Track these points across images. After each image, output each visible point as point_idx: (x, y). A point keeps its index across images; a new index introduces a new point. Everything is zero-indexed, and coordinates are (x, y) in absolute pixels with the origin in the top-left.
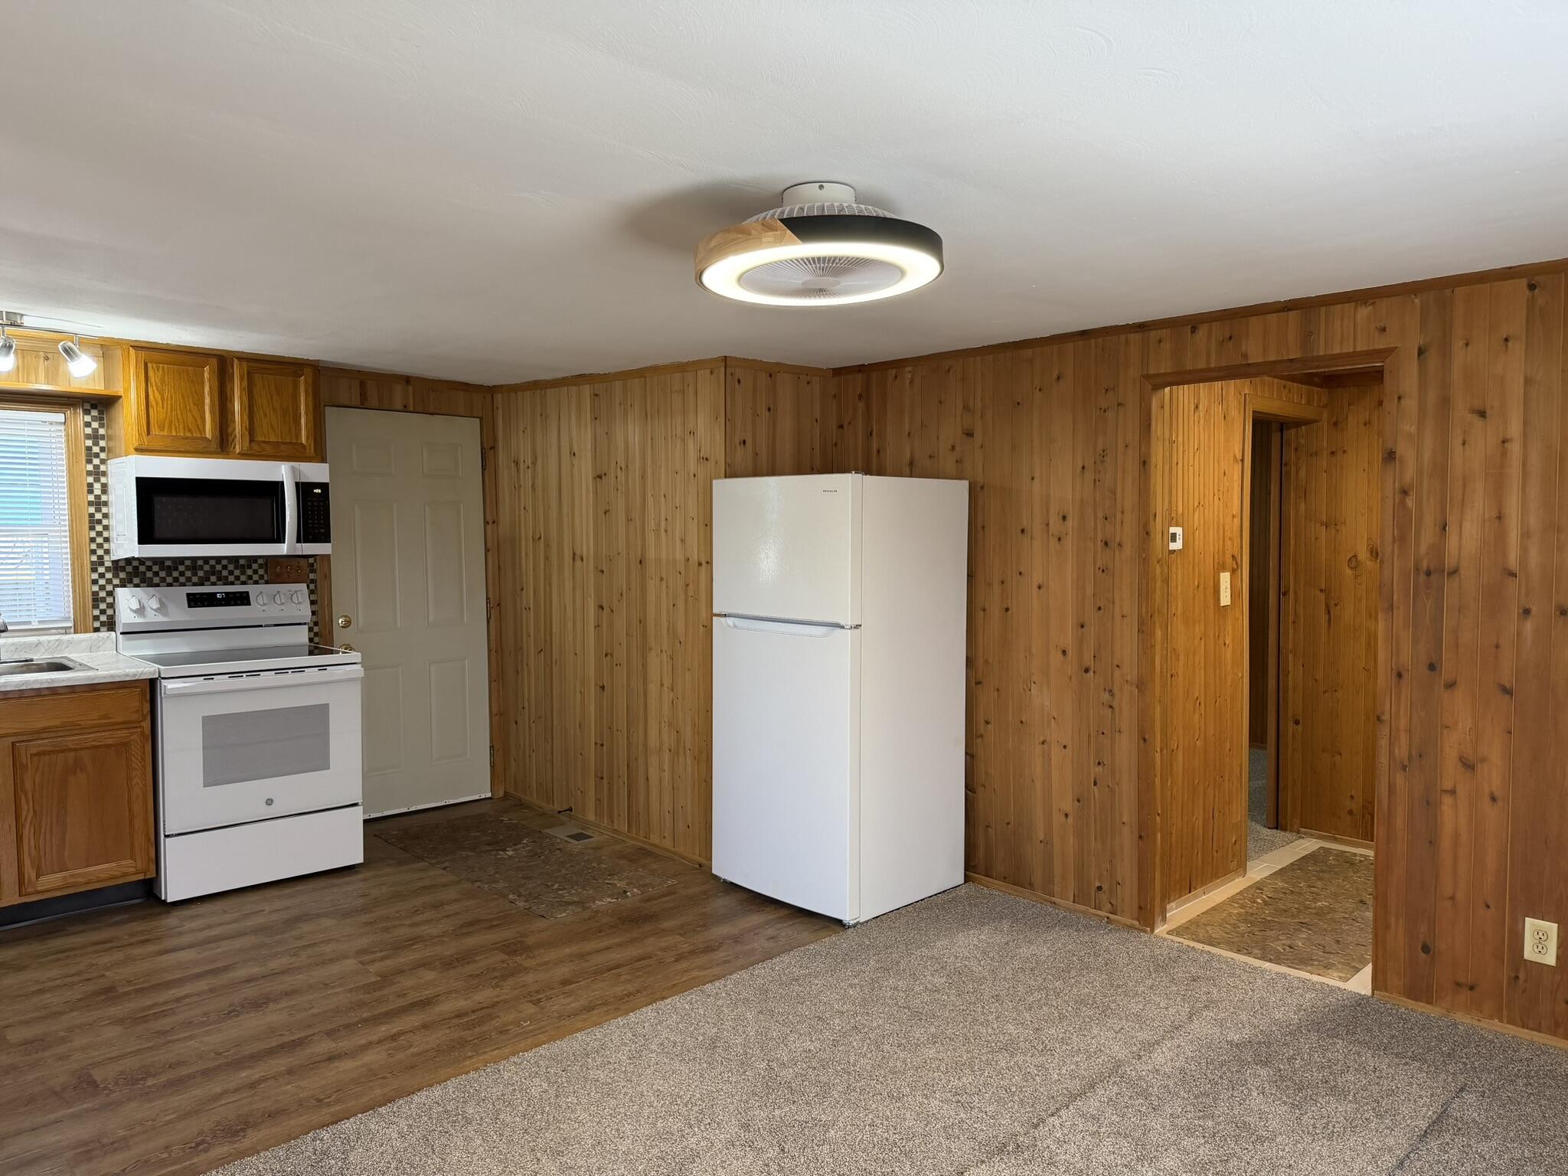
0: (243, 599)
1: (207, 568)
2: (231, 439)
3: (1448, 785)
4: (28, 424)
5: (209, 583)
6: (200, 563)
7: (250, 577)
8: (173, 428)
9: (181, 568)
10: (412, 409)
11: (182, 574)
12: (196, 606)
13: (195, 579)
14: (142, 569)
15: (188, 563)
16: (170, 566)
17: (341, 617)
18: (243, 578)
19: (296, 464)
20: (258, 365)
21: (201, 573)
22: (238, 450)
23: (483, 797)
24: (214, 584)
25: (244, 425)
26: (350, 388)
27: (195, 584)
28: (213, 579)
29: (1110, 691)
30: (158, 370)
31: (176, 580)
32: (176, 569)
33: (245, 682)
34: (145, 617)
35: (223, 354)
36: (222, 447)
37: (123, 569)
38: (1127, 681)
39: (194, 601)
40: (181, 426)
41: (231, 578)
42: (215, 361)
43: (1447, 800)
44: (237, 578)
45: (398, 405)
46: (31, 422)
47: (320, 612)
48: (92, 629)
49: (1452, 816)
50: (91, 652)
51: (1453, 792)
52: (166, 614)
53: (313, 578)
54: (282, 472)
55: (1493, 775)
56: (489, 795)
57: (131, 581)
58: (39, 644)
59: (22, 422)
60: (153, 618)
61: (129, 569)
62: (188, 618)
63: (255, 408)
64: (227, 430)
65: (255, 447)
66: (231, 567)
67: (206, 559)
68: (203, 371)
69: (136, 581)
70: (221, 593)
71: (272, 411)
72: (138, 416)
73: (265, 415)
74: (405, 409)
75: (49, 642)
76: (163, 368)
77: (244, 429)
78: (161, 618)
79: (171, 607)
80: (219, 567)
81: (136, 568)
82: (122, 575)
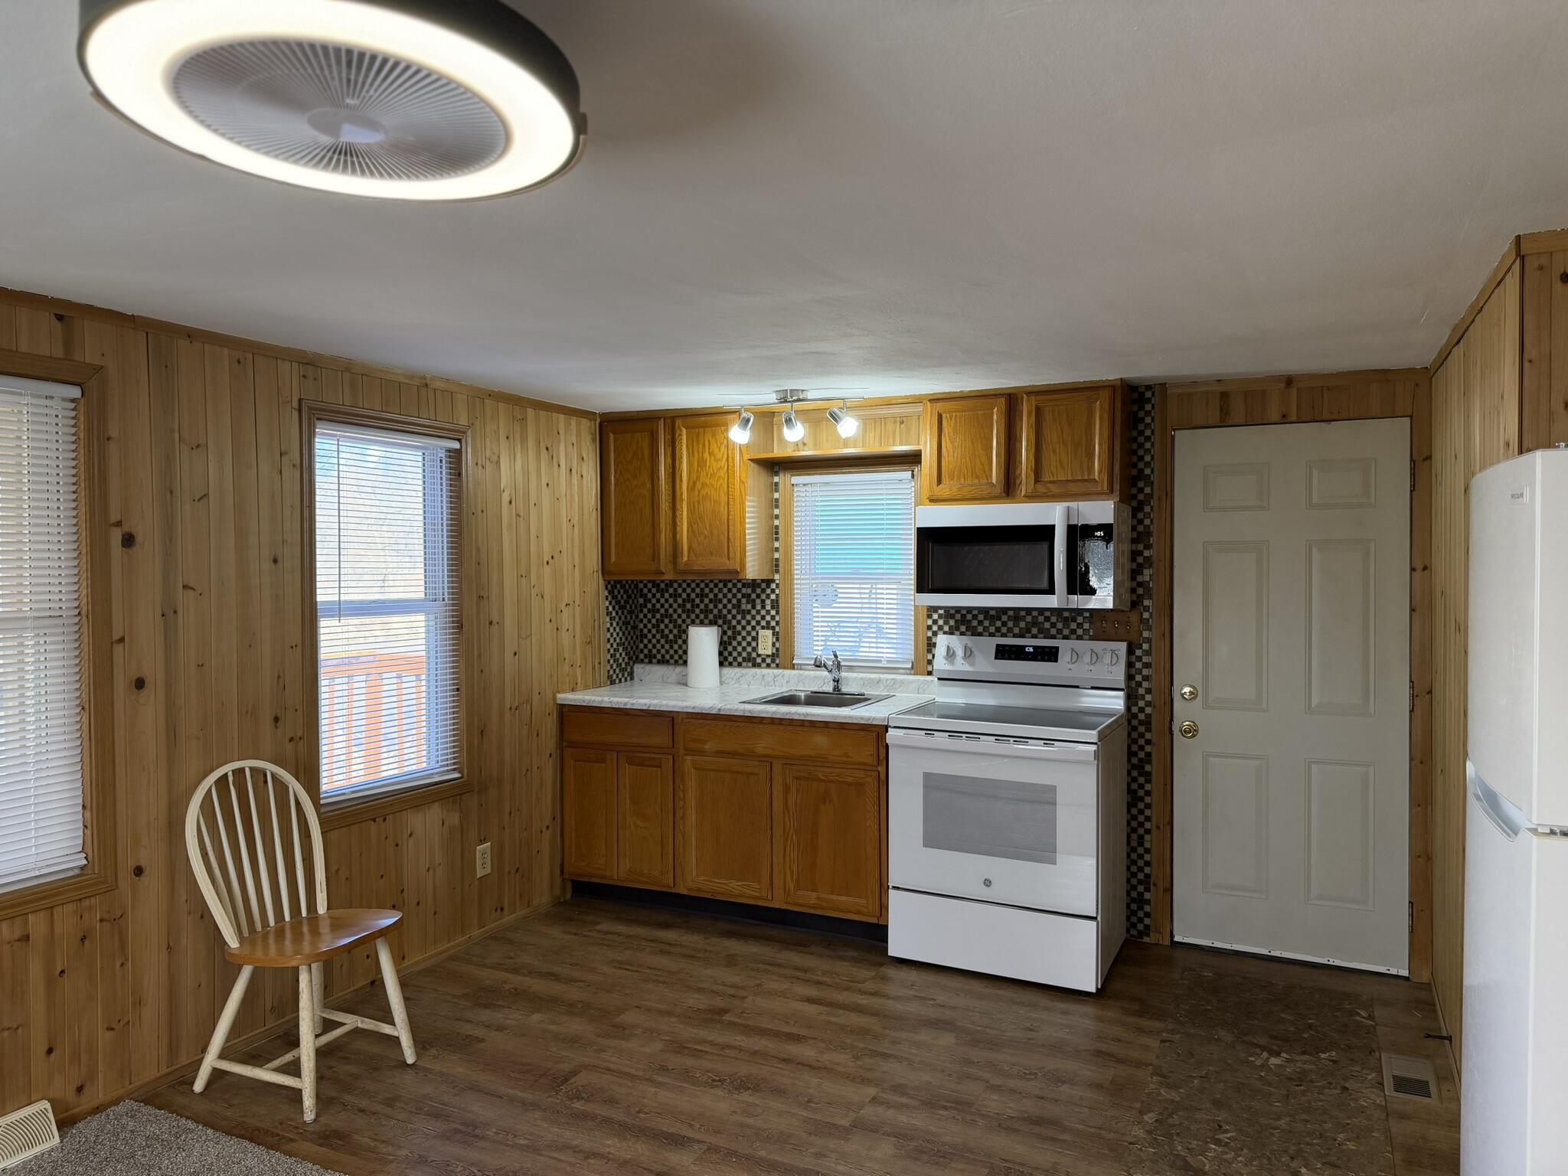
0: (1050, 655)
1: (1029, 619)
2: (1018, 482)
4: (885, 483)
5: (1029, 635)
6: (1023, 613)
7: (1073, 632)
8: (962, 476)
9: (1004, 618)
10: (1294, 419)
11: (1004, 624)
12: (1003, 658)
13: (1016, 630)
14: (969, 617)
15: (1011, 613)
16: (993, 616)
17: (1191, 686)
18: (1066, 632)
19: (1073, 505)
20: (1049, 397)
21: (1022, 624)
22: (1023, 493)
23: (1393, 971)
24: (1034, 637)
25: (1029, 466)
26: (1207, 404)
27: (1015, 636)
28: (1035, 631)
30: (951, 419)
31: (998, 630)
32: (999, 619)
33: (963, 744)
34: (953, 664)
35: (1014, 391)
36: (1008, 490)
37: (952, 616)
39: (1003, 653)
40: (970, 473)
41: (1053, 631)
42: (1003, 400)
44: (1059, 631)
45: (1275, 417)
46: (888, 482)
47: (1154, 676)
48: (926, 673)
50: (918, 693)
52: (972, 664)
53: (1147, 636)
54: (1054, 514)
56: (1405, 973)
57: (957, 629)
58: (879, 681)
59: (853, 483)
60: (961, 666)
61: (958, 616)
62: (991, 670)
63: (1044, 446)
64: (1015, 472)
65: (1041, 488)
66: (1054, 619)
67: (1029, 610)
68: (993, 413)
69: (963, 628)
70: (1030, 646)
71: (1062, 446)
72: (930, 467)
73: (1054, 451)
74: (1284, 419)
75: (887, 680)
76: (956, 416)
77: (1029, 470)
78: (967, 668)
79: (979, 657)
80: (1041, 619)
81: (963, 616)
82: (952, 622)
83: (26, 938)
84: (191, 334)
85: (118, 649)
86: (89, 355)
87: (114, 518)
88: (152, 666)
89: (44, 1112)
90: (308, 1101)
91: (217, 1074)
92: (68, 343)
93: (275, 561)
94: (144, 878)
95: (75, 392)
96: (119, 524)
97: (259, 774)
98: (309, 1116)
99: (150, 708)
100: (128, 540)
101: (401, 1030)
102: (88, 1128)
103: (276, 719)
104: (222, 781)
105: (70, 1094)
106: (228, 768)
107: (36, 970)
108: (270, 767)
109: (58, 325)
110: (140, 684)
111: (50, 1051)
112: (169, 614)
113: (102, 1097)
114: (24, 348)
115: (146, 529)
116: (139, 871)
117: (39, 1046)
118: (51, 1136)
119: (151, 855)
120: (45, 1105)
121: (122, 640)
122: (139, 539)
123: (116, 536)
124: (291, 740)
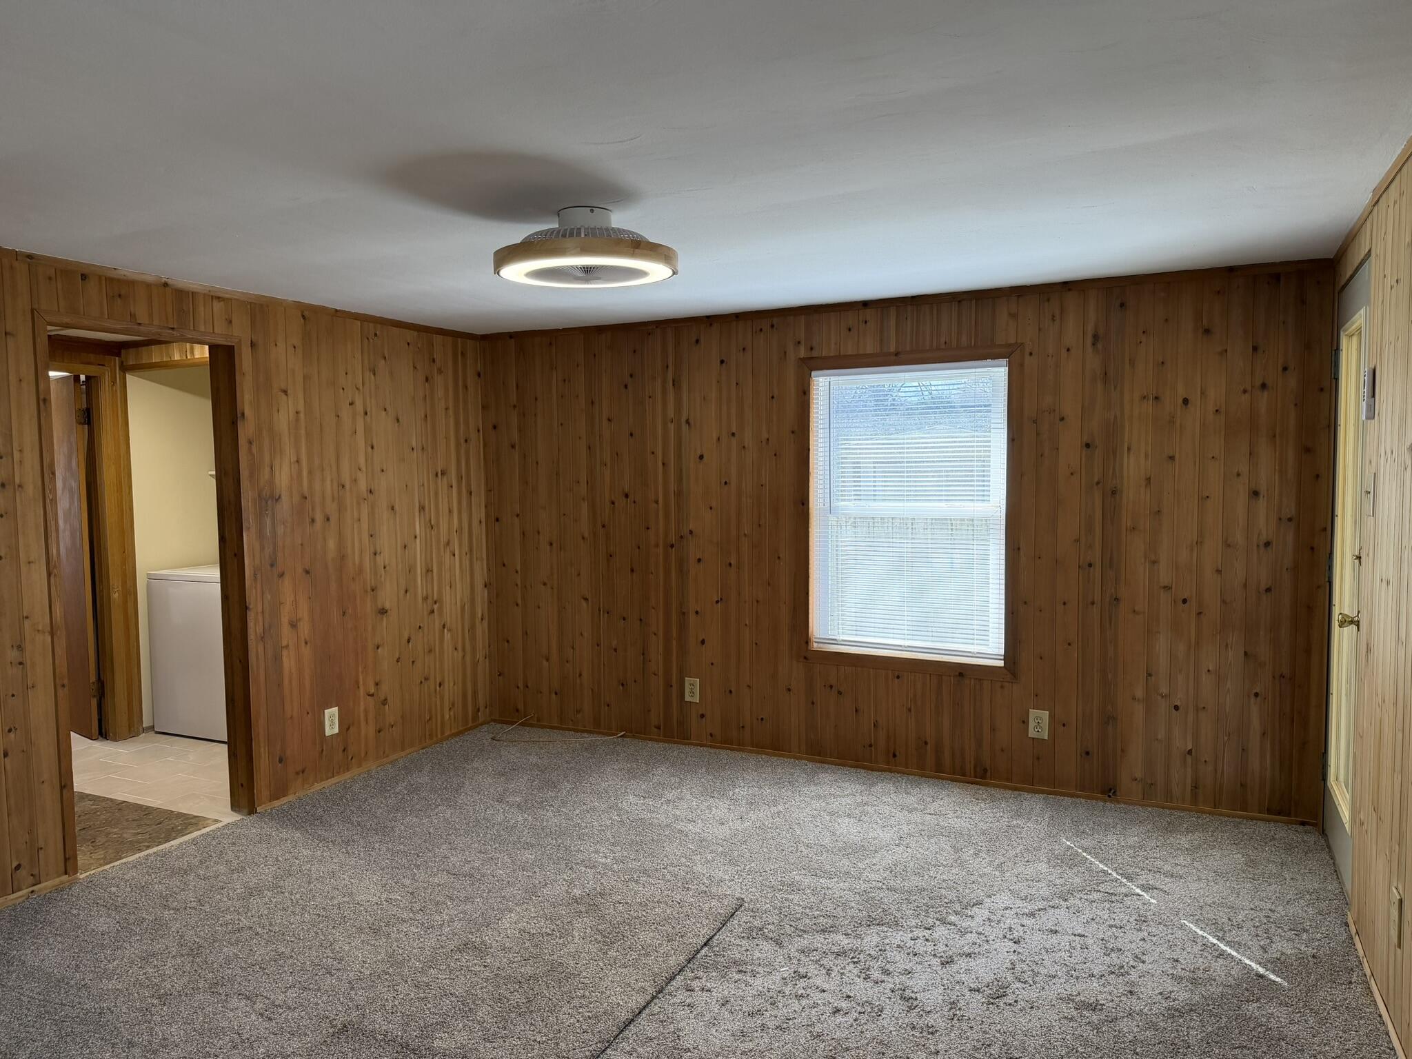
3: (284, 643)
29: (19, 647)
38: (38, 631)
43: (285, 653)
49: (288, 662)
51: (287, 646)
55: (305, 628)
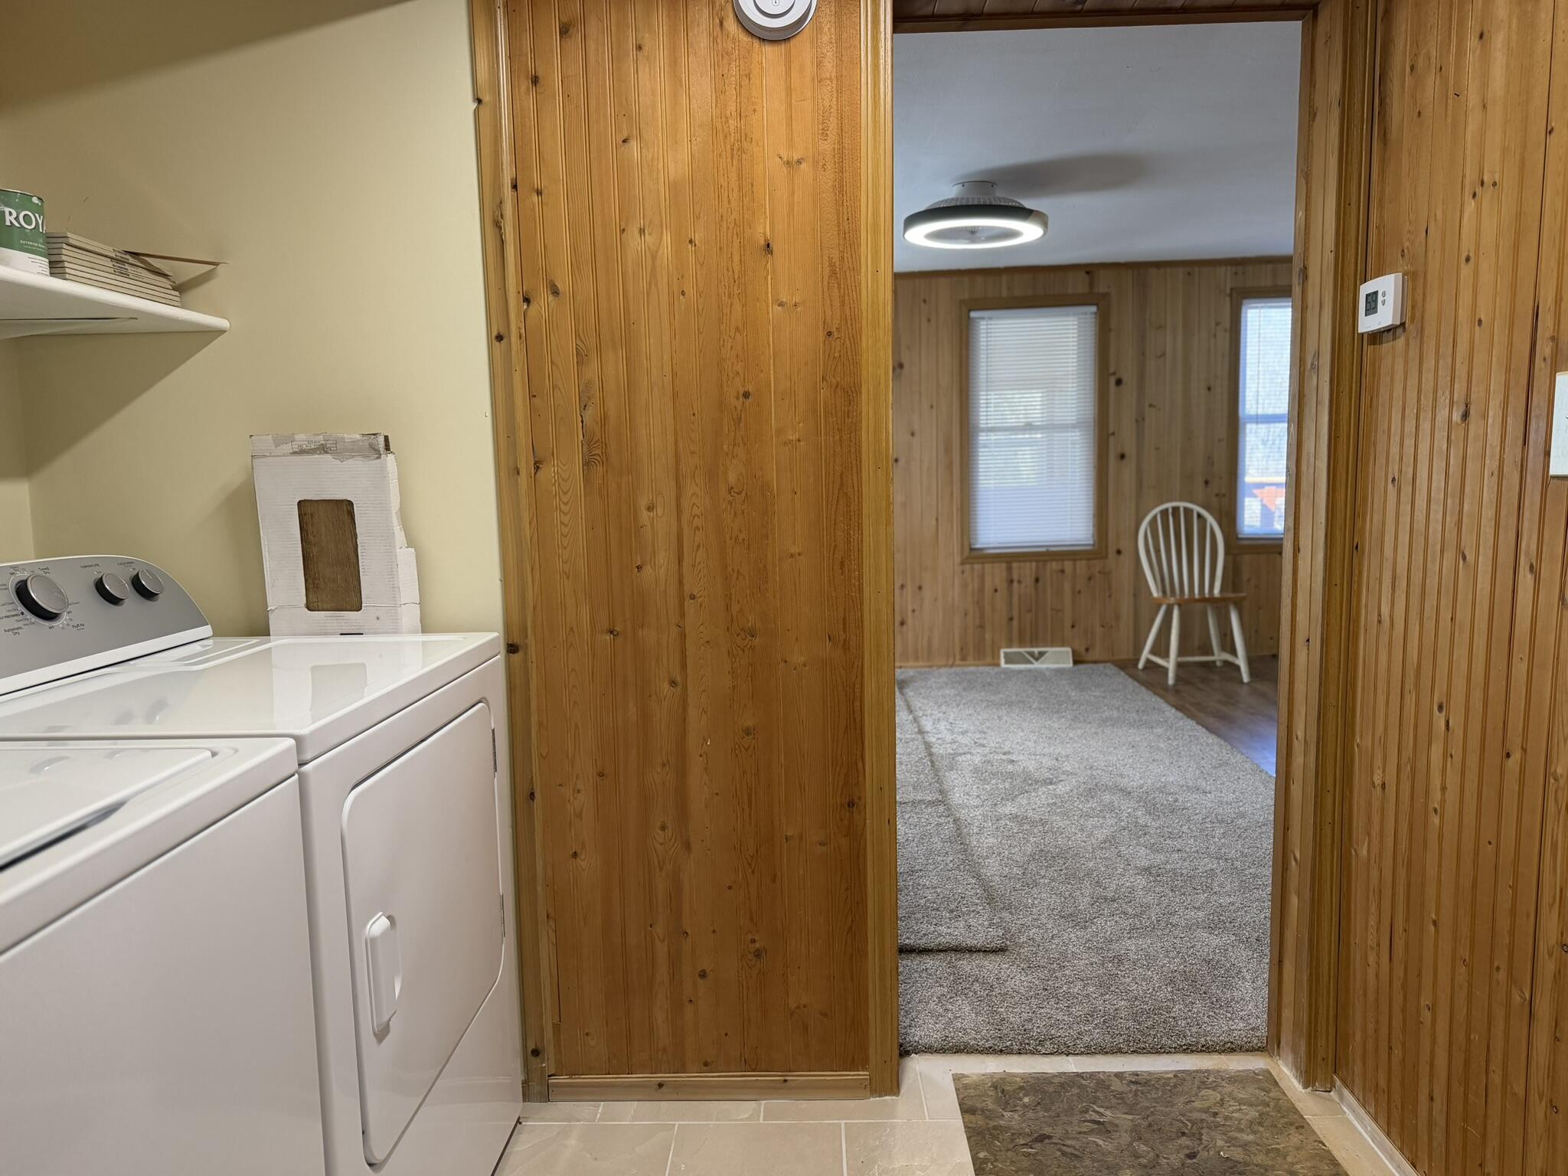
83: (1063, 571)
84: (1158, 265)
85: (1111, 439)
86: (1101, 288)
87: (1112, 370)
88: (1130, 449)
89: (1068, 652)
90: (1171, 675)
91: (1148, 661)
92: (1091, 285)
93: (1209, 389)
94: (1122, 557)
95: (1094, 309)
96: (1114, 374)
97: (1188, 512)
98: (1171, 681)
99: (1128, 471)
100: (1119, 382)
101: (1241, 661)
102: (1081, 667)
103: (1207, 482)
104: (1165, 513)
105: (1082, 650)
106: (1169, 505)
107: (1067, 586)
108: (1197, 509)
109: (1087, 276)
110: (1122, 456)
111: (1073, 627)
112: (1140, 420)
113: (1097, 657)
114: (1070, 291)
115: (1129, 375)
116: (1119, 552)
117: (1068, 623)
118: (1069, 663)
119: (1125, 545)
120: (1069, 650)
121: (1113, 434)
122: (1125, 380)
123: (1113, 380)
124: (1217, 495)
